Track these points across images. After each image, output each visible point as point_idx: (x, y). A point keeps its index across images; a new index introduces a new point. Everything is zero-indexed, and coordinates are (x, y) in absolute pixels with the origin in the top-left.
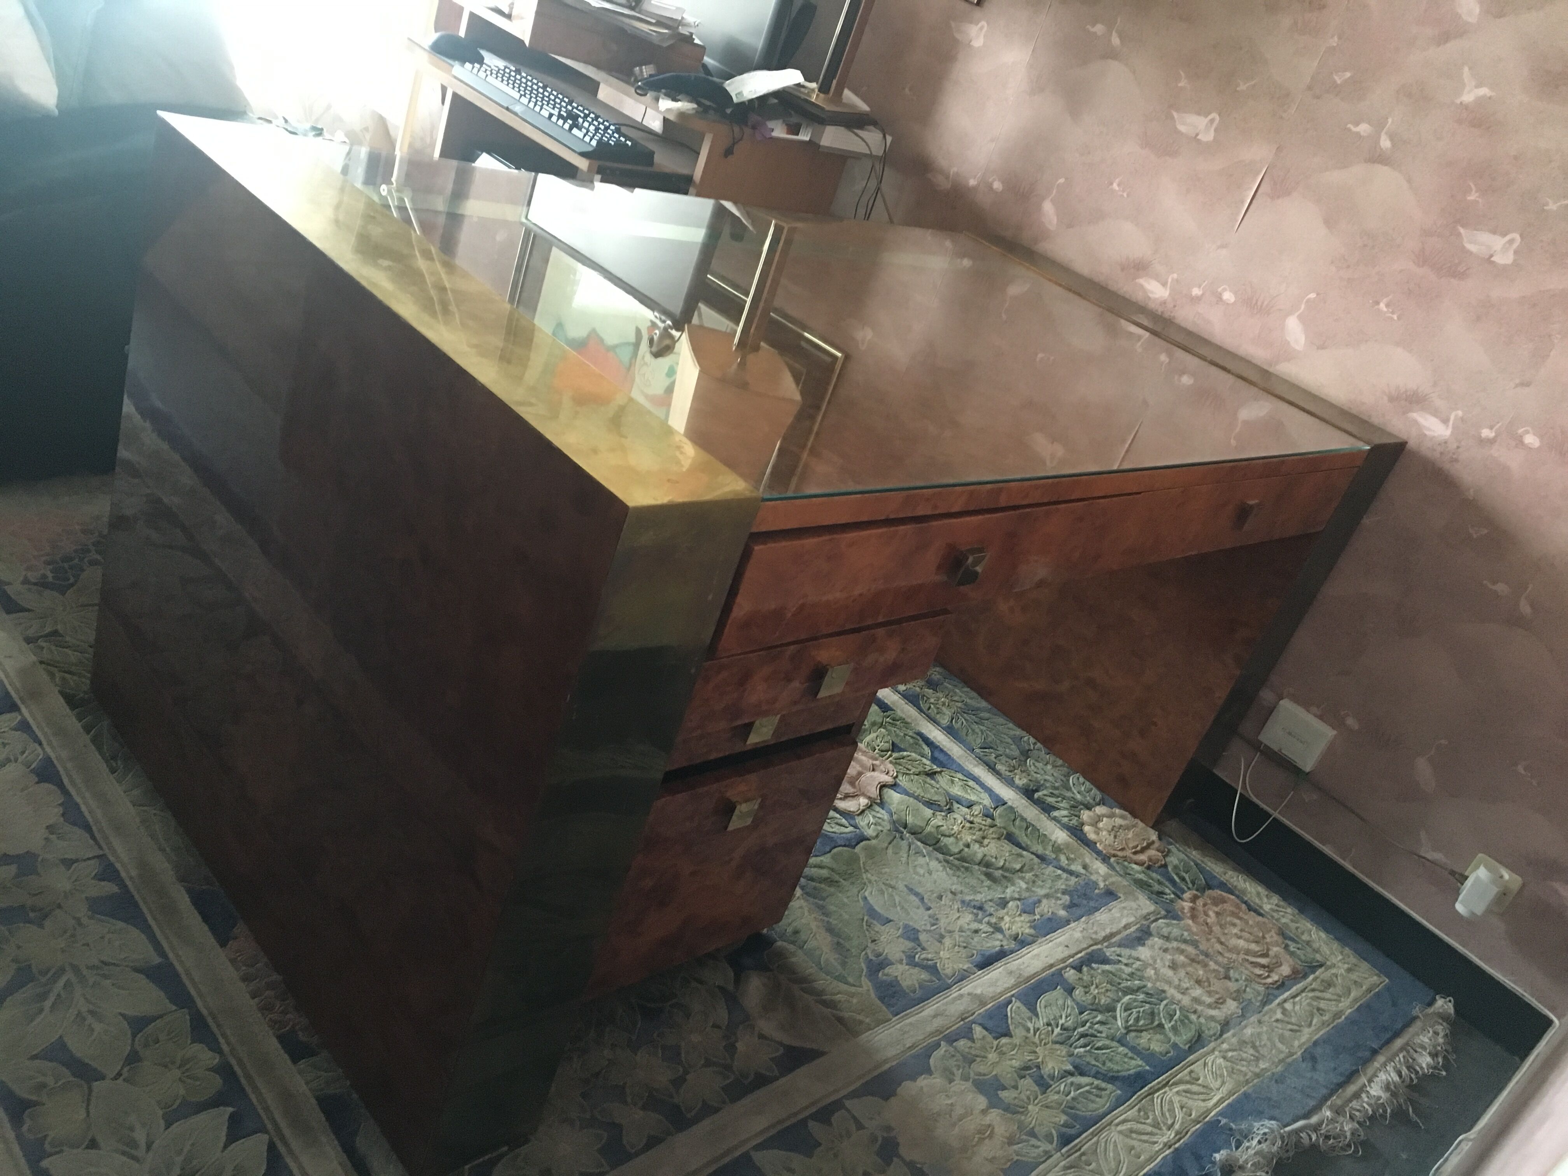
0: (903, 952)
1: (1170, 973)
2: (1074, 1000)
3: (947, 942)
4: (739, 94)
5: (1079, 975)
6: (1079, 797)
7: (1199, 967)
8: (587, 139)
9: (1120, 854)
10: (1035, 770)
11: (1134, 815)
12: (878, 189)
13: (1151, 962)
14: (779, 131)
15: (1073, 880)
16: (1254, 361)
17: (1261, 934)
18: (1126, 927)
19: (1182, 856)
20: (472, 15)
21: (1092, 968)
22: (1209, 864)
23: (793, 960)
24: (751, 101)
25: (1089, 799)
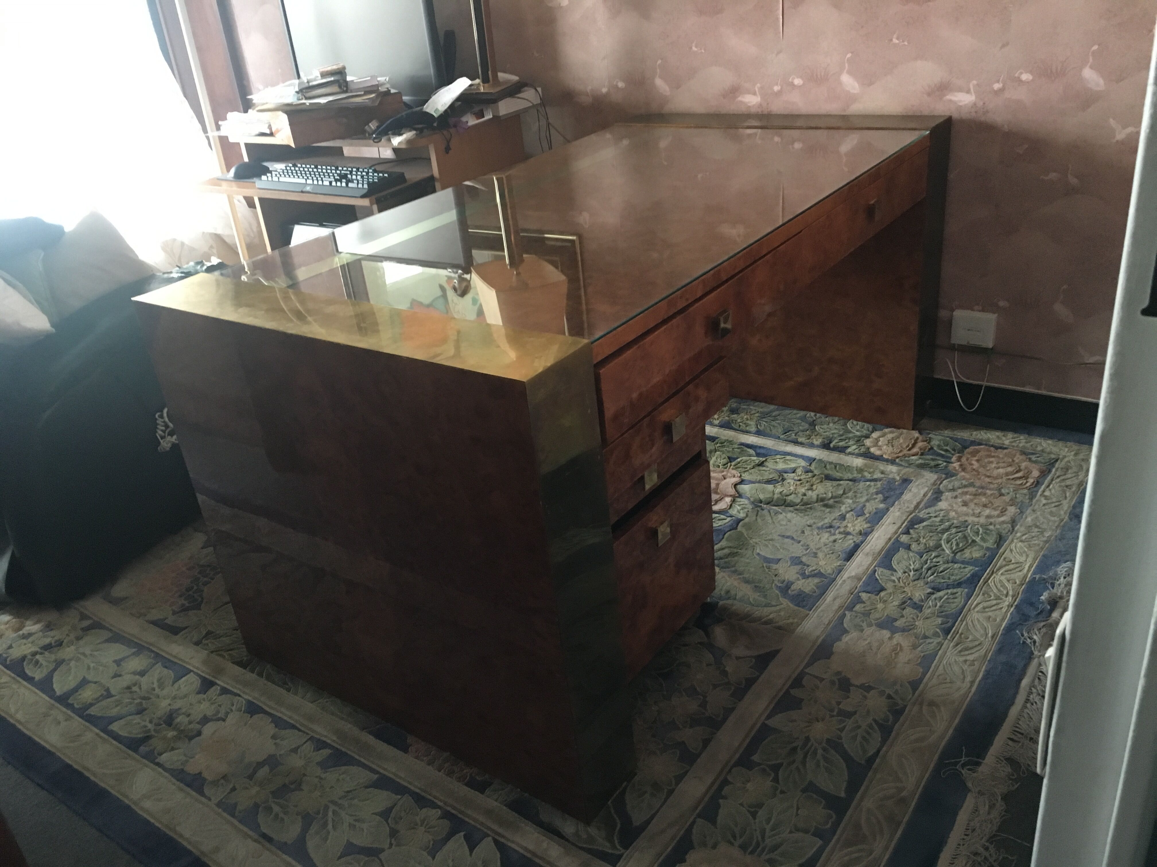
0: (797, 573)
1: (965, 509)
2: (913, 552)
3: (820, 555)
4: (436, 110)
5: (910, 536)
6: (858, 433)
7: (981, 497)
8: (360, 186)
9: (900, 455)
10: (824, 431)
11: (899, 428)
12: (549, 124)
13: (950, 508)
14: (472, 121)
15: (879, 484)
16: (833, 113)
17: (1011, 460)
18: (925, 495)
19: (940, 437)
20: (246, 145)
21: (916, 529)
22: (959, 434)
23: (734, 607)
24: (446, 111)
25: (865, 432)
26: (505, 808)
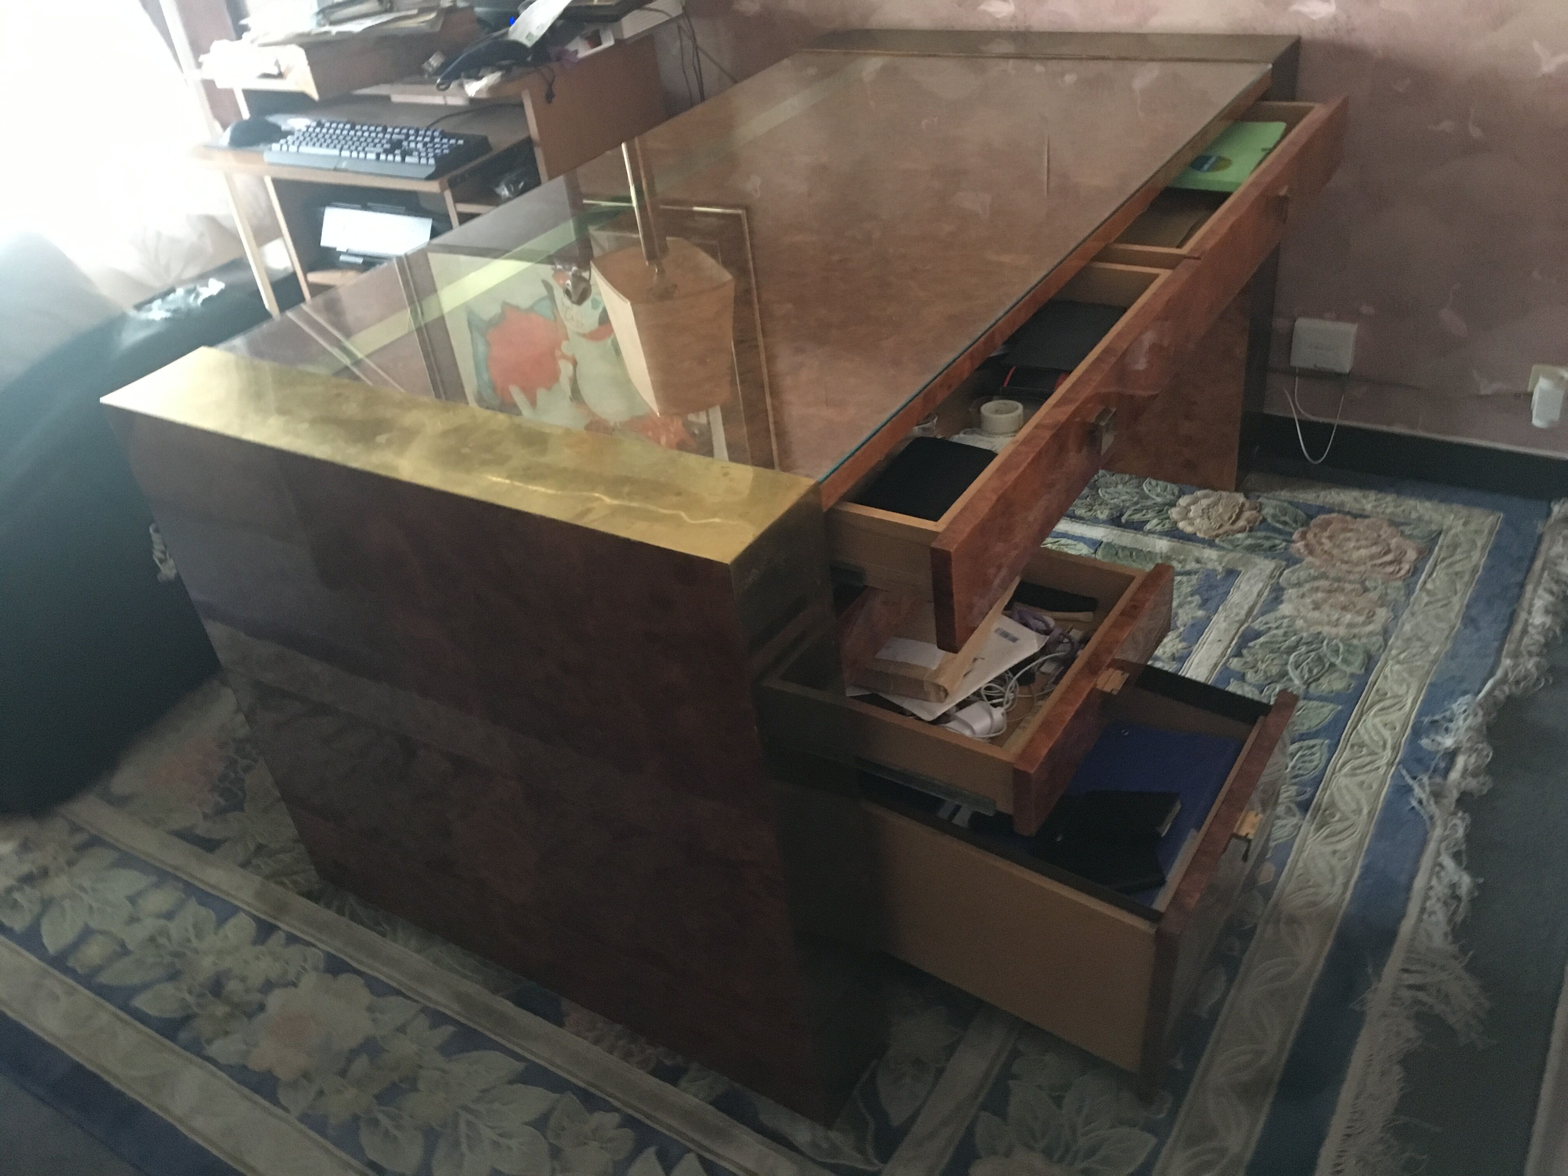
1: (1316, 614)
2: (1250, 684)
4: (529, 36)
5: (1243, 660)
6: (1159, 500)
7: (1337, 594)
8: (423, 161)
9: (1221, 531)
10: (1111, 497)
11: (1215, 489)
12: (696, 47)
13: (1296, 613)
14: (584, 51)
15: (1194, 578)
17: (1375, 535)
18: (1260, 595)
19: (1274, 503)
20: (245, 92)
21: (1250, 647)
22: (1301, 496)
24: (544, 37)
25: (1169, 497)
26: (710, 1107)
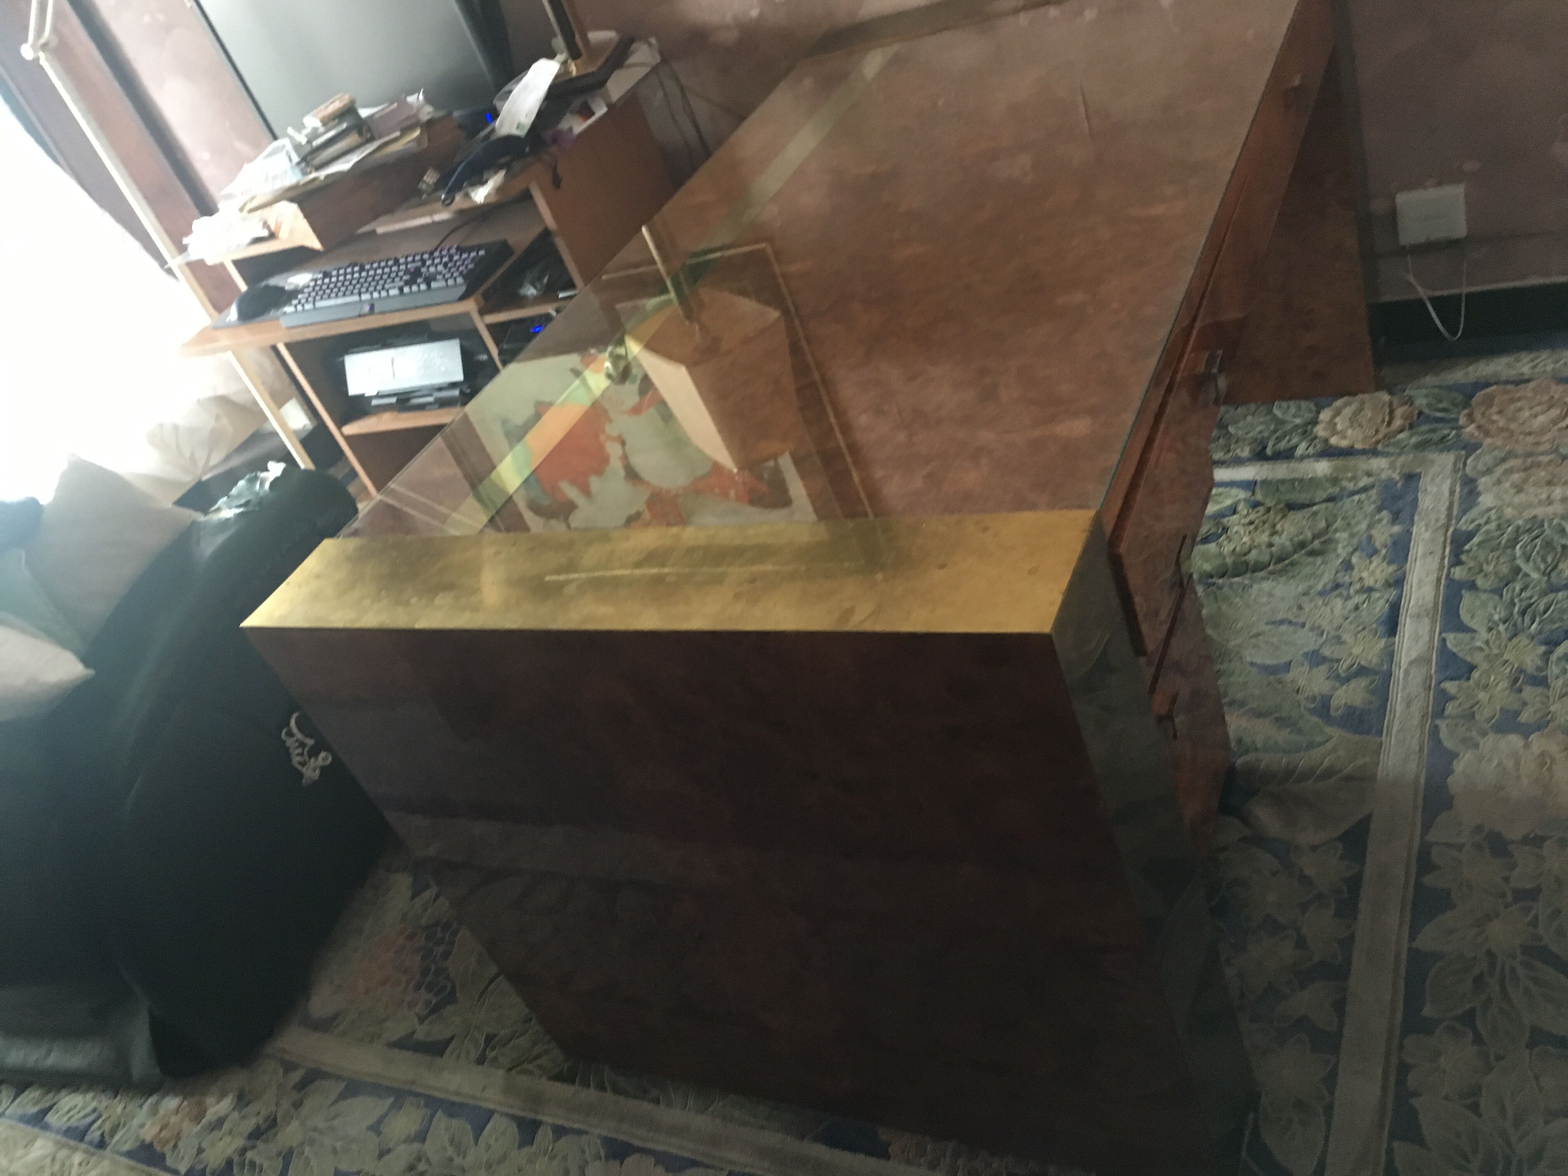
0: (1328, 678)
1: (1523, 497)
2: (1485, 591)
3: (1347, 637)
4: (519, 126)
5: (1465, 567)
6: (1298, 421)
7: (1535, 470)
8: (450, 281)
9: (1379, 437)
10: (1244, 432)
11: (1353, 394)
12: (682, 89)
13: (1500, 503)
14: (578, 126)
15: (1373, 492)
17: (1547, 397)
18: (1452, 492)
19: (1424, 391)
20: (236, 263)
21: (1468, 551)
22: (1449, 377)
23: (1263, 765)
24: (535, 122)
25: (1308, 416)
